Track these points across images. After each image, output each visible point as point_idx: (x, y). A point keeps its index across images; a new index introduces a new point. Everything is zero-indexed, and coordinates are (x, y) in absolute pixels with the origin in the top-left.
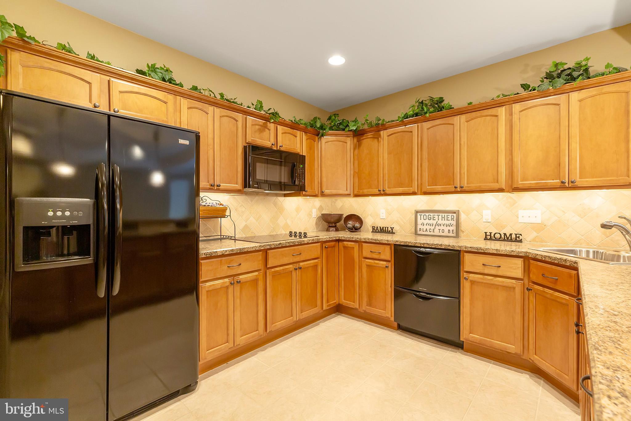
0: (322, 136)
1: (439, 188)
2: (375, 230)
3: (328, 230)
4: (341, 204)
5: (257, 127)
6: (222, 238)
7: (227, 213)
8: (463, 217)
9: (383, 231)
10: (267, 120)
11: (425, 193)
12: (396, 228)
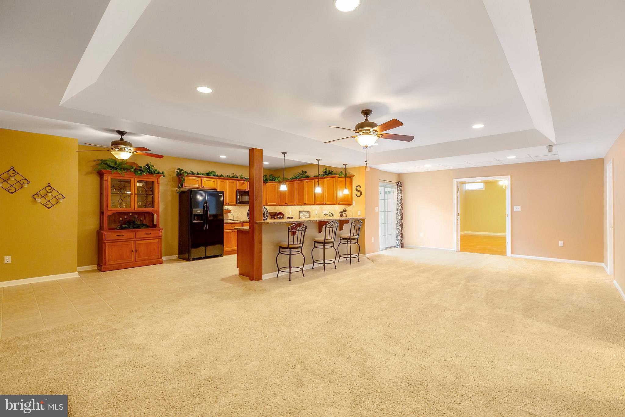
0: (267, 183)
1: (300, 204)
2: (289, 218)
3: (271, 219)
4: (278, 208)
5: (241, 184)
6: (229, 220)
7: (231, 212)
8: (311, 213)
9: (290, 218)
10: (244, 181)
11: (298, 205)
12: (294, 217)
